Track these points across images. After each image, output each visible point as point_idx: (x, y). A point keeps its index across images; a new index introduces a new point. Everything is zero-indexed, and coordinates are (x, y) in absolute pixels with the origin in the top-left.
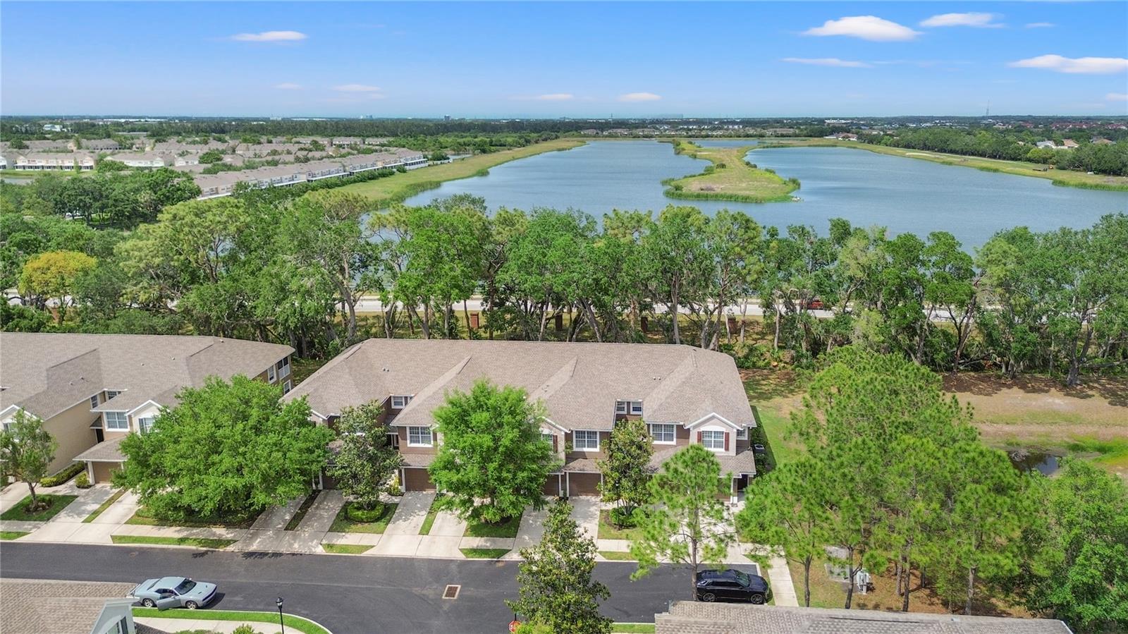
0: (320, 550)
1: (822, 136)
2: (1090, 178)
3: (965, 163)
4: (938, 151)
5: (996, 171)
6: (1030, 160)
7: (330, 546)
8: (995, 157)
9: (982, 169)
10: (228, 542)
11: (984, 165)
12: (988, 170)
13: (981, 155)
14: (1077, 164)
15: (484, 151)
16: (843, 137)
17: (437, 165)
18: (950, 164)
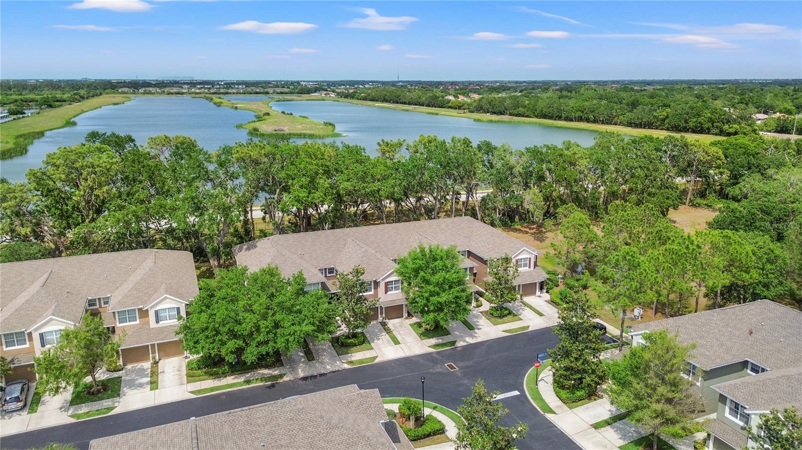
0: (346, 366)
1: (309, 94)
2: (488, 116)
3: (415, 110)
4: (393, 103)
5: (437, 114)
6: (451, 107)
7: (351, 362)
8: (429, 106)
9: (429, 113)
10: (281, 376)
11: (427, 111)
12: (433, 114)
13: (421, 105)
14: (480, 109)
15: (50, 106)
16: (326, 94)
17: (20, 118)
18: (408, 110)
